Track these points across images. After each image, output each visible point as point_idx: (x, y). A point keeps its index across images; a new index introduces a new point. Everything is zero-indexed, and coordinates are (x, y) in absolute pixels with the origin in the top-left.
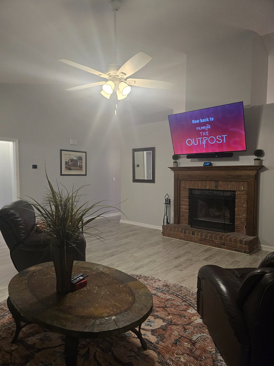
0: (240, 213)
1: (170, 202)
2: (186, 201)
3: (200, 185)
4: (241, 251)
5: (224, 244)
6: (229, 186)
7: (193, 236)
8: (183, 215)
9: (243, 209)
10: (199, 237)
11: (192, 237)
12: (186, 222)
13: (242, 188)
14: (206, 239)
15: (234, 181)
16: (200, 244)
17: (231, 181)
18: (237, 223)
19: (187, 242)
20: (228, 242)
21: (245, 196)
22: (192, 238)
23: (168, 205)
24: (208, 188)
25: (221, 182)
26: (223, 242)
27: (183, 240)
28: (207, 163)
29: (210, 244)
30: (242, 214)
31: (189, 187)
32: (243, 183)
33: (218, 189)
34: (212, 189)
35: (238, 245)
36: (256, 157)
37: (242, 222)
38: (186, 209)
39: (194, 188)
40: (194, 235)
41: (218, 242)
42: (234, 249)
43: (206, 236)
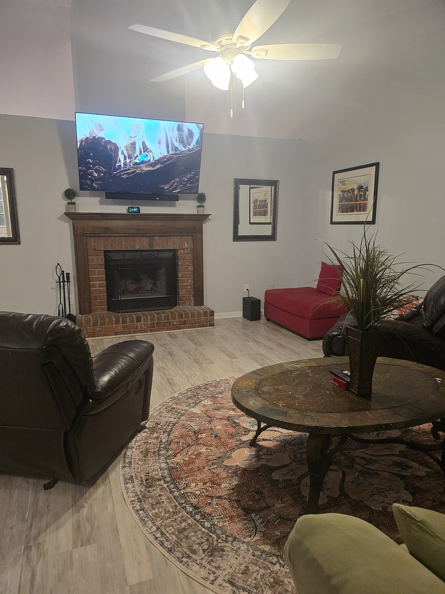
0: (184, 278)
1: (68, 278)
2: (99, 273)
3: (125, 243)
4: (206, 325)
5: (185, 323)
6: (171, 243)
7: (138, 323)
8: (96, 297)
9: (188, 273)
10: (149, 322)
11: (137, 325)
12: (103, 307)
13: (186, 245)
14: (160, 323)
15: (174, 236)
16: (150, 332)
17: (171, 236)
18: (182, 293)
19: (130, 335)
20: (190, 319)
21: (190, 255)
22: (137, 328)
23: (66, 283)
24: (138, 248)
25: (158, 237)
26: (183, 320)
27: (121, 334)
28: (133, 208)
29: (166, 327)
30: (188, 280)
31: (104, 248)
32: (186, 239)
33: (154, 249)
34: (145, 249)
35: (202, 319)
36: (199, 204)
37: (187, 291)
38: (100, 286)
39: (113, 249)
40: (140, 321)
41: (177, 322)
42: (197, 325)
43: (159, 318)
